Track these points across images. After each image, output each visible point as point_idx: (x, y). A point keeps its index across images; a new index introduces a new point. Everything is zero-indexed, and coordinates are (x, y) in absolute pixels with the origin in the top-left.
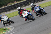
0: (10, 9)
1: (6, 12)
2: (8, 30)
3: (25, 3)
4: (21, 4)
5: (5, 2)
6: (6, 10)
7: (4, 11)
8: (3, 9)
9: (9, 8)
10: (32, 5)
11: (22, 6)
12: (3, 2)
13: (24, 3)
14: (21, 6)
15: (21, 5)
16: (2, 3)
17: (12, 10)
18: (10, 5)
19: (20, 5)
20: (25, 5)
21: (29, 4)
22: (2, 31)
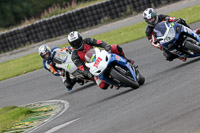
0: (54, 32)
1: (35, 42)
2: (43, 115)
3: (110, 10)
4: (97, 13)
5: (34, 6)
6: (37, 37)
7: (29, 40)
8: (25, 30)
9: (48, 29)
10: (149, 16)
11: (100, 19)
12: (25, 4)
13: (106, 8)
14: (95, 20)
15: (96, 16)
16: (22, 7)
17: (60, 35)
18: (54, 17)
19: (93, 15)
20: (111, 15)
21: (128, 10)
22: (21, 117)
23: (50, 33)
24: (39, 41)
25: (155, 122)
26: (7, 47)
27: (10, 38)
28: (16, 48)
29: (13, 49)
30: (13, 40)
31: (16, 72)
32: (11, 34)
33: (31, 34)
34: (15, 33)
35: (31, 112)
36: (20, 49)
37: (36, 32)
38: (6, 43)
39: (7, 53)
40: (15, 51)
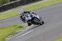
1: (23, 5)
2: (25, 28)
7: (21, 5)
9: (27, 1)
17: (30, 3)
22: (18, 29)
23: (27, 3)
24: (24, 5)
25: (59, 30)
26: (14, 7)
27: (15, 4)
28: (17, 7)
29: (16, 7)
30: (16, 5)
31: (17, 15)
32: (15, 3)
33: (21, 3)
34: (16, 2)
35: (21, 27)
36: (18, 7)
37: (23, 2)
38: (13, 5)
39: (14, 9)
40: (16, 8)
